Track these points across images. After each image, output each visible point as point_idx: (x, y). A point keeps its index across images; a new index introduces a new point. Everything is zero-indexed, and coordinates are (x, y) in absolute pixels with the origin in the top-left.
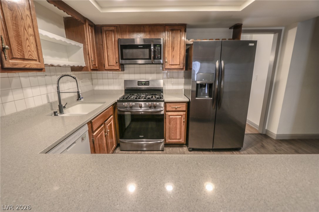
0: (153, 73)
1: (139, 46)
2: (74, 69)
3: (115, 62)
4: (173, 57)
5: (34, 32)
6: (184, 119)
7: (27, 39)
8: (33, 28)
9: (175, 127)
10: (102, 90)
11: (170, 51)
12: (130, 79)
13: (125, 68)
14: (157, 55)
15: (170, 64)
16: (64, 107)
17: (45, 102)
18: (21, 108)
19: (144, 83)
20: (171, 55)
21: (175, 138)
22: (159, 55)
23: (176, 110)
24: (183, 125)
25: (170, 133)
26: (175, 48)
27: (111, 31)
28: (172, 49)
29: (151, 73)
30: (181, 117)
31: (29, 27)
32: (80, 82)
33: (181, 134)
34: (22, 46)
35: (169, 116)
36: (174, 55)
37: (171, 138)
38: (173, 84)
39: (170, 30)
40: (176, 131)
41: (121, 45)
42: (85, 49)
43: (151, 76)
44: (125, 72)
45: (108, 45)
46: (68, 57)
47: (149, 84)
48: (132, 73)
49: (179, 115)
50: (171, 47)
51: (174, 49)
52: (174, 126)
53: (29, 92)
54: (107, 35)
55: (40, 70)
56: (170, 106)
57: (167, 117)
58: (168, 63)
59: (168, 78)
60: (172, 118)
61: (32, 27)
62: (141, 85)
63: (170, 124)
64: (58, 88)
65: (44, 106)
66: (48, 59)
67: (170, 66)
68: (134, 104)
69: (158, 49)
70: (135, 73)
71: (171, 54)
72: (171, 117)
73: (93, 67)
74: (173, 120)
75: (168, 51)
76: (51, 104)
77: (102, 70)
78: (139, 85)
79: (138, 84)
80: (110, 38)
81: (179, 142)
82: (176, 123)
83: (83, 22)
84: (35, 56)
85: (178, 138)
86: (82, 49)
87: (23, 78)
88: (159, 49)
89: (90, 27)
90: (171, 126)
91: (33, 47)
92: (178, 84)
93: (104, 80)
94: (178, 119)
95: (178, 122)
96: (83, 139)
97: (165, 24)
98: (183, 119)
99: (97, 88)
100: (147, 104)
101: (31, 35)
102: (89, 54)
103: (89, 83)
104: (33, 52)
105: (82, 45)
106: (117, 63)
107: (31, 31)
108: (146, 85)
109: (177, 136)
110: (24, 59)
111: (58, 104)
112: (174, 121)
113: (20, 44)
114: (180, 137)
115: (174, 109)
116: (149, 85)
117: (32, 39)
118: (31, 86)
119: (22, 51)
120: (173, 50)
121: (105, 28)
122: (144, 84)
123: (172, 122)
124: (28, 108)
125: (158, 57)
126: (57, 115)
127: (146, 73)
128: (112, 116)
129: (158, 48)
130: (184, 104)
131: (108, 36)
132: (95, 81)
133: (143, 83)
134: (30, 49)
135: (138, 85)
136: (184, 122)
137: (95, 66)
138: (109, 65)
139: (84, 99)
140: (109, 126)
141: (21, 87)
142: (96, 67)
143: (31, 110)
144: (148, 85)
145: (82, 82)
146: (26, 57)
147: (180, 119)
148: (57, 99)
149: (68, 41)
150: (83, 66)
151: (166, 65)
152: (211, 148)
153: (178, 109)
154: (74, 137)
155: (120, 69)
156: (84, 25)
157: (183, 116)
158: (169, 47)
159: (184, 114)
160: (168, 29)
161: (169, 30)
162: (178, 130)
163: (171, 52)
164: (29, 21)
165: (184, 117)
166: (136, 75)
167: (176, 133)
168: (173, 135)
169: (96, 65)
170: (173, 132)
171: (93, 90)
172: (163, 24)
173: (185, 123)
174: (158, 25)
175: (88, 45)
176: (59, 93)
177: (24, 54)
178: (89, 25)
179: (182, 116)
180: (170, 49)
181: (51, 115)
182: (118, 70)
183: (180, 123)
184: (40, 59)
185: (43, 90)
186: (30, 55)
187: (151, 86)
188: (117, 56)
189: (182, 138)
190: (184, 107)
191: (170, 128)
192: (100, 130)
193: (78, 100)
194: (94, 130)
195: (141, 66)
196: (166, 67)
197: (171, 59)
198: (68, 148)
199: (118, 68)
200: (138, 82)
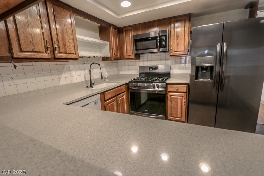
1: (148, 39)
2: (105, 59)
3: (131, 53)
5: (73, 37)
6: (185, 100)
7: (69, 42)
8: (73, 35)
9: (176, 106)
10: (124, 74)
11: (175, 39)
12: (144, 66)
13: (140, 57)
14: (163, 44)
15: (175, 51)
16: (94, 84)
17: (83, 80)
18: (69, 82)
19: (154, 68)
20: (176, 43)
21: (176, 117)
22: (164, 44)
23: (177, 91)
24: (184, 105)
25: (171, 111)
26: (180, 37)
27: (129, 30)
28: (177, 38)
29: (161, 60)
30: (182, 98)
31: (70, 34)
32: (109, 68)
33: (182, 114)
34: (65, 46)
35: (171, 96)
36: (178, 43)
37: (172, 116)
38: (180, 69)
39: (175, 22)
40: (177, 110)
41: (135, 40)
42: (110, 45)
43: (161, 63)
44: (140, 60)
45: (127, 41)
46: (100, 52)
48: (145, 61)
49: (180, 95)
50: (176, 36)
51: (178, 37)
52: (176, 105)
53: (74, 73)
54: (126, 34)
55: (76, 59)
56: (172, 87)
57: (169, 97)
58: (173, 50)
59: (176, 64)
60: (174, 97)
61: (72, 35)
62: (151, 70)
63: (171, 103)
64: (90, 71)
65: (82, 82)
66: (82, 53)
67: (175, 53)
68: (141, 84)
69: (164, 39)
70: (148, 61)
72: (172, 97)
73: (115, 57)
74: (174, 100)
75: (173, 40)
76: (86, 81)
77: (123, 59)
78: (150, 70)
79: (149, 69)
80: (128, 36)
81: (180, 120)
82: (177, 103)
83: (108, 27)
84: (73, 51)
85: (179, 116)
86: (108, 45)
87: (71, 65)
89: (114, 30)
90: (173, 104)
91: (72, 46)
94: (179, 99)
95: (179, 102)
96: (95, 104)
97: (171, 17)
98: (184, 99)
99: (121, 73)
100: (151, 84)
101: (71, 39)
102: (112, 48)
103: (116, 69)
104: (72, 49)
105: (108, 43)
106: (133, 53)
107: (71, 37)
108: (156, 70)
109: (178, 114)
110: (66, 53)
111: (90, 82)
112: (175, 100)
113: (64, 45)
114: (181, 116)
115: (175, 90)
116: (158, 70)
117: (71, 42)
118: (75, 70)
119: (65, 48)
120: (178, 39)
121: (125, 29)
122: (154, 69)
123: (173, 102)
125: (163, 46)
126: (88, 88)
127: (156, 60)
128: (125, 93)
129: (164, 38)
130: (185, 86)
131: (127, 34)
132: (120, 68)
133: (153, 68)
134: (70, 47)
135: (149, 70)
136: (184, 102)
137: (117, 56)
138: (127, 56)
139: (109, 80)
140: (120, 99)
141: (69, 70)
142: (118, 57)
143: (74, 84)
144: (157, 70)
145: (110, 68)
146: (67, 52)
147: (181, 99)
148: (89, 79)
149: (101, 42)
150: (108, 57)
151: (171, 52)
153: (179, 90)
154: (88, 101)
155: (135, 58)
156: (110, 29)
157: (183, 97)
158: (174, 36)
159: (184, 95)
160: (173, 21)
161: (174, 21)
162: (179, 110)
164: (70, 32)
165: (185, 97)
167: (177, 112)
168: (174, 113)
169: (118, 56)
170: (174, 110)
171: (119, 74)
172: (169, 17)
173: (185, 104)
174: (164, 20)
175: (112, 42)
176: (90, 74)
177: (66, 50)
178: (113, 28)
179: (183, 96)
180: (175, 38)
181: (85, 88)
182: (133, 58)
183: (181, 103)
184: (76, 52)
185: (82, 72)
186: (70, 51)
188: (133, 48)
189: (183, 117)
190: (185, 89)
191: (171, 107)
192: (112, 100)
193: (101, 79)
194: (106, 99)
195: (153, 54)
196: (171, 54)
197: (176, 46)
198: (82, 106)
199: (133, 57)
200: (149, 67)
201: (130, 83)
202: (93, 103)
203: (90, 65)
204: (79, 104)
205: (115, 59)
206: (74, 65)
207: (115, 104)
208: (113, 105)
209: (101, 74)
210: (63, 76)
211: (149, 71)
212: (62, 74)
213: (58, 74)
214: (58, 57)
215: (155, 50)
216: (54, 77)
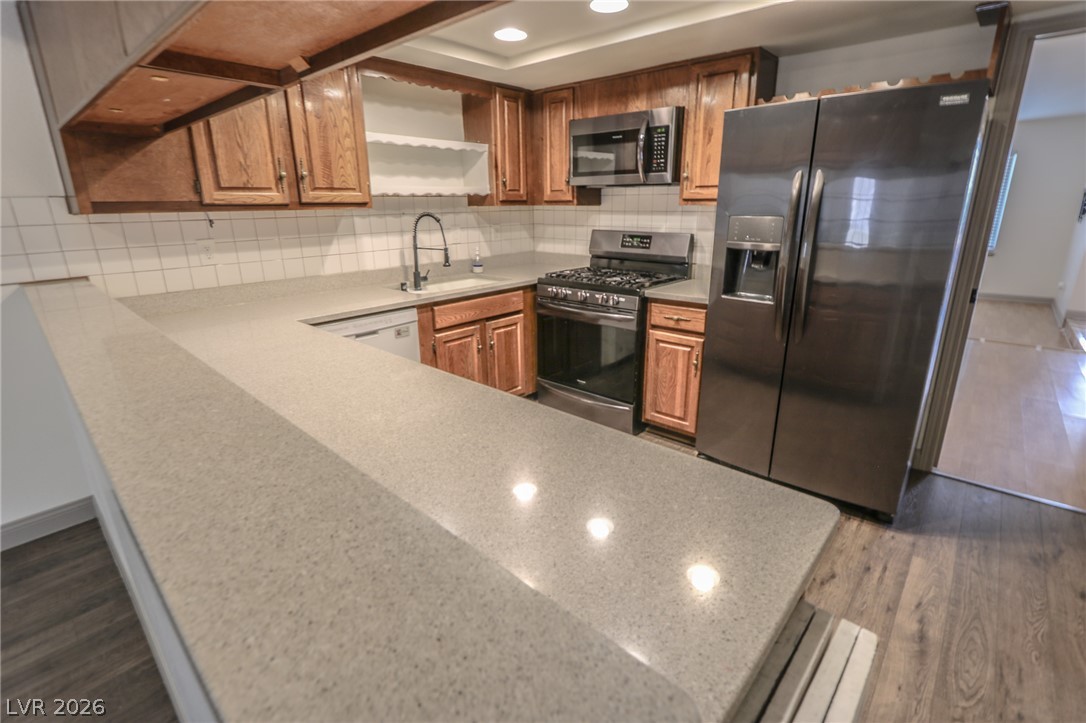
1: (614, 137)
2: (475, 200)
3: (564, 182)
4: (708, 161)
5: (356, 143)
6: (697, 360)
7: (341, 156)
8: (355, 136)
9: (671, 378)
10: (551, 253)
11: (701, 142)
13: (603, 198)
14: (656, 158)
15: (698, 184)
16: (425, 278)
17: (396, 263)
18: (349, 266)
19: (639, 240)
20: (703, 156)
21: (668, 412)
22: (659, 158)
23: (676, 327)
24: (696, 376)
25: (655, 392)
26: (715, 134)
27: (561, 101)
28: (707, 137)
29: (667, 212)
30: (689, 352)
31: (347, 136)
32: (493, 230)
33: (686, 405)
34: (330, 168)
35: (658, 341)
36: (710, 156)
37: (658, 409)
39: (704, 77)
40: (674, 392)
42: (490, 153)
43: (666, 222)
44: (602, 206)
45: (553, 139)
46: (464, 174)
47: (649, 244)
48: (618, 212)
49: (684, 343)
50: (705, 129)
51: (710, 135)
52: (669, 374)
53: (367, 242)
55: (363, 204)
56: (661, 313)
57: (651, 344)
58: (692, 181)
60: (665, 348)
61: (352, 136)
62: (628, 247)
63: (658, 364)
64: (415, 237)
65: (390, 271)
67: (698, 190)
68: (570, 293)
69: (661, 141)
70: (625, 212)
71: (703, 153)
72: (661, 345)
73: (507, 195)
74: (666, 355)
75: (695, 145)
76: (404, 269)
77: (540, 203)
78: (625, 246)
79: (623, 241)
80: (557, 122)
81: (679, 427)
82: (675, 367)
83: (482, 95)
84: (352, 182)
85: (677, 414)
86: (486, 156)
87: (358, 218)
88: (663, 139)
89: (506, 102)
90: (660, 371)
91: (350, 169)
93: (568, 229)
94: (680, 355)
95: (680, 365)
96: (399, 334)
97: (692, 60)
98: (694, 357)
99: (545, 247)
100: (598, 296)
101: (348, 149)
102: (496, 167)
103: (524, 234)
104: (349, 176)
105: (485, 147)
106: (567, 182)
107: (348, 142)
108: (643, 247)
109: (674, 407)
110: (332, 189)
111: (414, 270)
112: (669, 358)
113: (327, 166)
114: (685, 412)
115: (671, 324)
116: (648, 248)
117: (349, 155)
118: (371, 233)
119: (329, 176)
120: (710, 140)
121: (550, 97)
122: (637, 242)
123: (664, 362)
124: (361, 269)
125: (658, 164)
126: (405, 290)
127: (653, 212)
128: (522, 315)
129: (661, 137)
130: (700, 313)
132: (539, 230)
133: (635, 239)
134: (345, 172)
135: (623, 246)
136: (696, 367)
137: (516, 192)
138: (552, 191)
139: (484, 270)
140: (498, 334)
141: (353, 233)
142: (521, 196)
143: (364, 273)
144: (645, 248)
145: (497, 231)
146: (336, 186)
147: (686, 356)
148: (413, 263)
149: (468, 146)
150: (483, 194)
151: (685, 187)
152: (766, 475)
153: (683, 326)
154: (376, 322)
155: (575, 201)
156: (492, 101)
157: (695, 350)
158: (699, 130)
159: (697, 342)
160: (698, 75)
161: (701, 76)
162: (679, 391)
163: (703, 145)
164: (347, 127)
165: (698, 351)
166: (615, 217)
167: (673, 398)
168: (664, 399)
169: (519, 190)
170: (665, 391)
171: (534, 252)
172: (687, 61)
173: (699, 373)
174: (672, 68)
175: (496, 145)
176: (416, 248)
177: (332, 181)
178: (505, 97)
179: (692, 347)
180: (701, 135)
181: (398, 289)
182: (571, 201)
183: (685, 370)
184: (363, 182)
185: (395, 241)
186: (344, 181)
187: (655, 250)
188: (568, 166)
189: (689, 419)
190: (699, 322)
191: (657, 378)
192: (461, 333)
193: (445, 266)
194: (438, 326)
196: (686, 195)
197: (701, 168)
198: (358, 336)
199: (569, 197)
200: (624, 236)
201: (539, 286)
202: (392, 332)
203: (413, 219)
204: (346, 328)
205: (504, 202)
206: (367, 219)
207: (475, 344)
208: (465, 347)
209: (446, 250)
210: (334, 248)
211: (620, 249)
212: (329, 243)
213: (320, 244)
214: (308, 201)
216: (309, 251)
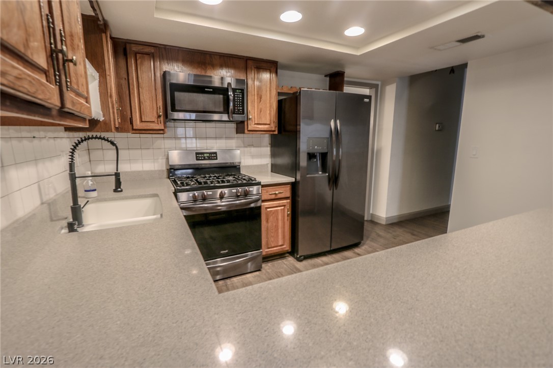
0: (220, 138)
1: (206, 89)
3: (155, 114)
4: (261, 111)
6: (288, 211)
9: (276, 226)
11: (256, 101)
14: (237, 107)
15: (256, 123)
19: (208, 155)
20: (258, 109)
21: (275, 245)
22: (240, 107)
23: (276, 198)
24: (287, 220)
25: (267, 238)
26: (263, 98)
27: (147, 54)
28: (259, 98)
29: (216, 138)
30: (284, 209)
33: (284, 237)
35: (267, 208)
36: (261, 108)
37: (270, 246)
38: (253, 157)
40: (278, 233)
41: (171, 84)
42: (102, 83)
43: (216, 143)
45: (140, 80)
47: (216, 157)
49: (281, 205)
50: (258, 94)
51: (261, 98)
52: (274, 224)
54: (139, 62)
56: (267, 192)
57: (263, 211)
58: (252, 121)
59: (244, 147)
60: (271, 211)
62: (202, 160)
63: (267, 222)
67: (256, 126)
68: (211, 193)
69: (239, 97)
70: (186, 138)
71: (258, 106)
72: (268, 210)
74: (272, 214)
75: (253, 102)
78: (199, 160)
79: (197, 157)
81: (281, 250)
82: (277, 219)
84: (85, 88)
85: (280, 244)
86: (97, 83)
88: (241, 96)
90: (270, 224)
92: (260, 156)
94: (280, 212)
95: (280, 217)
97: (246, 57)
98: (286, 210)
99: (102, 168)
100: (233, 191)
102: (111, 96)
104: (83, 77)
105: (97, 75)
106: (159, 116)
108: (212, 159)
109: (278, 241)
110: (76, 93)
112: (274, 215)
114: (284, 241)
115: (273, 197)
116: (217, 159)
120: (261, 101)
121: (135, 48)
122: (207, 157)
123: (271, 219)
125: (239, 110)
126: (76, 231)
127: (206, 138)
129: (239, 95)
130: (287, 187)
131: (142, 63)
133: (205, 155)
134: (82, 71)
135: (197, 160)
136: (288, 215)
144: (214, 159)
147: (282, 211)
150: (101, 120)
151: (249, 124)
152: (328, 249)
153: (280, 196)
155: (166, 130)
157: (286, 207)
158: (254, 95)
159: (287, 202)
160: (251, 66)
161: (253, 67)
162: (280, 231)
163: (257, 104)
165: (288, 207)
166: (189, 141)
167: (277, 236)
168: (272, 239)
170: (273, 235)
172: (244, 56)
173: (289, 218)
176: (73, 178)
179: (284, 206)
180: (256, 98)
182: (163, 130)
183: (282, 219)
186: (82, 84)
187: (220, 160)
188: (161, 104)
189: (286, 243)
190: (286, 192)
191: (267, 228)
193: (115, 191)
195: (208, 124)
196: (250, 128)
197: (257, 114)
199: (161, 127)
200: (197, 154)
209: (117, 175)
211: (196, 162)
215: (216, 117)
